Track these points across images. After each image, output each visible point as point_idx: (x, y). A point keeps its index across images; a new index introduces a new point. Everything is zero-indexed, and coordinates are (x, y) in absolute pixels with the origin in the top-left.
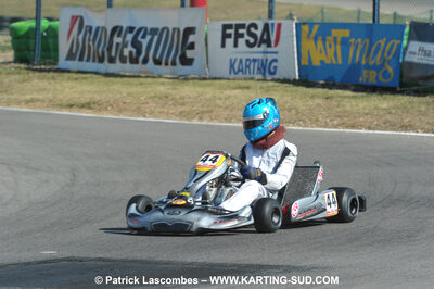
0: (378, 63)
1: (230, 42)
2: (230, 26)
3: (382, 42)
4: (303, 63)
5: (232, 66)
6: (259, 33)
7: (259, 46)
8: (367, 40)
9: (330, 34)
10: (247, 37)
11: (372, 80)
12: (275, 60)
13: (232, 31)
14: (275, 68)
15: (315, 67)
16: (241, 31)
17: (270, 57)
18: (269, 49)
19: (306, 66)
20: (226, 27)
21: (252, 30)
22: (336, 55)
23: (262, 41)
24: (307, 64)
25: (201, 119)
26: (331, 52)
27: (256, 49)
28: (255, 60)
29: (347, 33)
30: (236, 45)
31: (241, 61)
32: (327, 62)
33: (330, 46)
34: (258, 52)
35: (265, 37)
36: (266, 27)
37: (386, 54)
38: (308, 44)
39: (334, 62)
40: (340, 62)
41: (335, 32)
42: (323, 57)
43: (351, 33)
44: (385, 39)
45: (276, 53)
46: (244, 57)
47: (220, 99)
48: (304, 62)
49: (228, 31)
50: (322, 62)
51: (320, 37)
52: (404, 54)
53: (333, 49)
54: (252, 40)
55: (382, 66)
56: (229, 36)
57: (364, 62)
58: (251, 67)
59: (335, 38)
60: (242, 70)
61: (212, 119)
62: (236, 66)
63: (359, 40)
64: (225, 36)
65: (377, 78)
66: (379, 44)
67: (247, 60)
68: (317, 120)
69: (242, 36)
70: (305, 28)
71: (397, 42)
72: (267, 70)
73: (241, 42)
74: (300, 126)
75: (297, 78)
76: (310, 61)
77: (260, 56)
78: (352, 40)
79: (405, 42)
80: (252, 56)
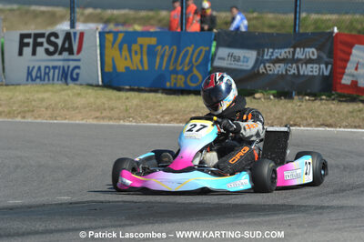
0: (186, 69)
1: (27, 51)
2: (28, 36)
3: (190, 49)
4: (106, 70)
5: (29, 73)
6: (59, 42)
7: (60, 54)
8: (175, 47)
9: (135, 42)
10: (46, 45)
11: (181, 84)
12: (78, 67)
13: (30, 41)
14: (78, 74)
15: (121, 73)
16: (39, 40)
17: (72, 64)
18: (72, 57)
19: (109, 73)
20: (23, 36)
21: (53, 39)
22: (141, 61)
23: (63, 49)
24: (111, 70)
25: (24, 117)
26: (137, 58)
27: (56, 56)
28: (54, 68)
29: (153, 41)
30: (34, 53)
31: (39, 68)
32: (133, 68)
33: (136, 53)
34: (58, 60)
35: (67, 45)
36: (68, 36)
37: (194, 60)
38: (112, 53)
39: (140, 68)
40: (146, 68)
41: (141, 40)
42: (128, 63)
43: (158, 41)
44: (193, 46)
45: (79, 60)
46: (43, 65)
47: (35, 101)
48: (108, 69)
49: (26, 40)
50: (127, 68)
51: (125, 46)
52: (213, 60)
53: (139, 56)
54: (52, 49)
55: (190, 71)
56: (28, 45)
57: (171, 68)
58: (51, 74)
59: (141, 46)
60: (40, 78)
61: (36, 118)
62: (34, 74)
63: (167, 47)
64: (22, 45)
65: (185, 83)
66: (187, 51)
67: (46, 67)
68: (148, 117)
69: (41, 44)
70: (110, 37)
71: (205, 49)
72: (68, 76)
73: (40, 50)
74: (131, 121)
75: (100, 83)
76: (114, 67)
77: (60, 64)
78: (159, 47)
79: (213, 49)
80: (51, 64)
